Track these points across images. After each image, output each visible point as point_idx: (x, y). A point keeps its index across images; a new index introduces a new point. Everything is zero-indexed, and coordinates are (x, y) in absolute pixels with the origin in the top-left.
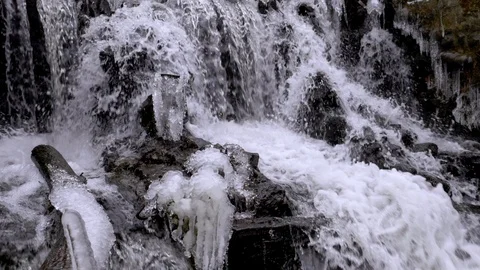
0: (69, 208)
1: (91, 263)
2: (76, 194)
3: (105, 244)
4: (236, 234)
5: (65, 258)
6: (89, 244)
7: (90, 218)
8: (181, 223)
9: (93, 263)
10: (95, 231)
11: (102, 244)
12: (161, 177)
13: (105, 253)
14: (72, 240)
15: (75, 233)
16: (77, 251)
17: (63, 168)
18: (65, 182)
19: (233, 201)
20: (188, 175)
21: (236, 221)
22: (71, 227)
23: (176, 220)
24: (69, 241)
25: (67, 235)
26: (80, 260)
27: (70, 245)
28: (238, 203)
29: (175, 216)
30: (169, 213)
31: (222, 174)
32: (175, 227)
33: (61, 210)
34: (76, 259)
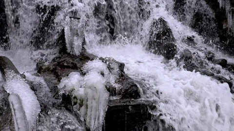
0: (14, 92)
1: (25, 123)
2: (18, 84)
3: (34, 112)
4: (110, 108)
5: (11, 120)
6: (24, 113)
7: (26, 98)
8: (79, 101)
9: (26, 123)
10: (29, 106)
11: (32, 113)
12: (68, 75)
13: (34, 117)
14: (14, 110)
15: (16, 106)
16: (17, 116)
17: (12, 69)
18: (13, 77)
19: (108, 90)
20: (83, 74)
21: (110, 101)
22: (14, 103)
23: (76, 100)
24: (13, 110)
25: (11, 107)
26: (19, 121)
27: (13, 113)
28: (111, 91)
29: (75, 97)
30: (72, 96)
31: (103, 74)
32: (75, 104)
33: (10, 93)
34: (17, 121)
